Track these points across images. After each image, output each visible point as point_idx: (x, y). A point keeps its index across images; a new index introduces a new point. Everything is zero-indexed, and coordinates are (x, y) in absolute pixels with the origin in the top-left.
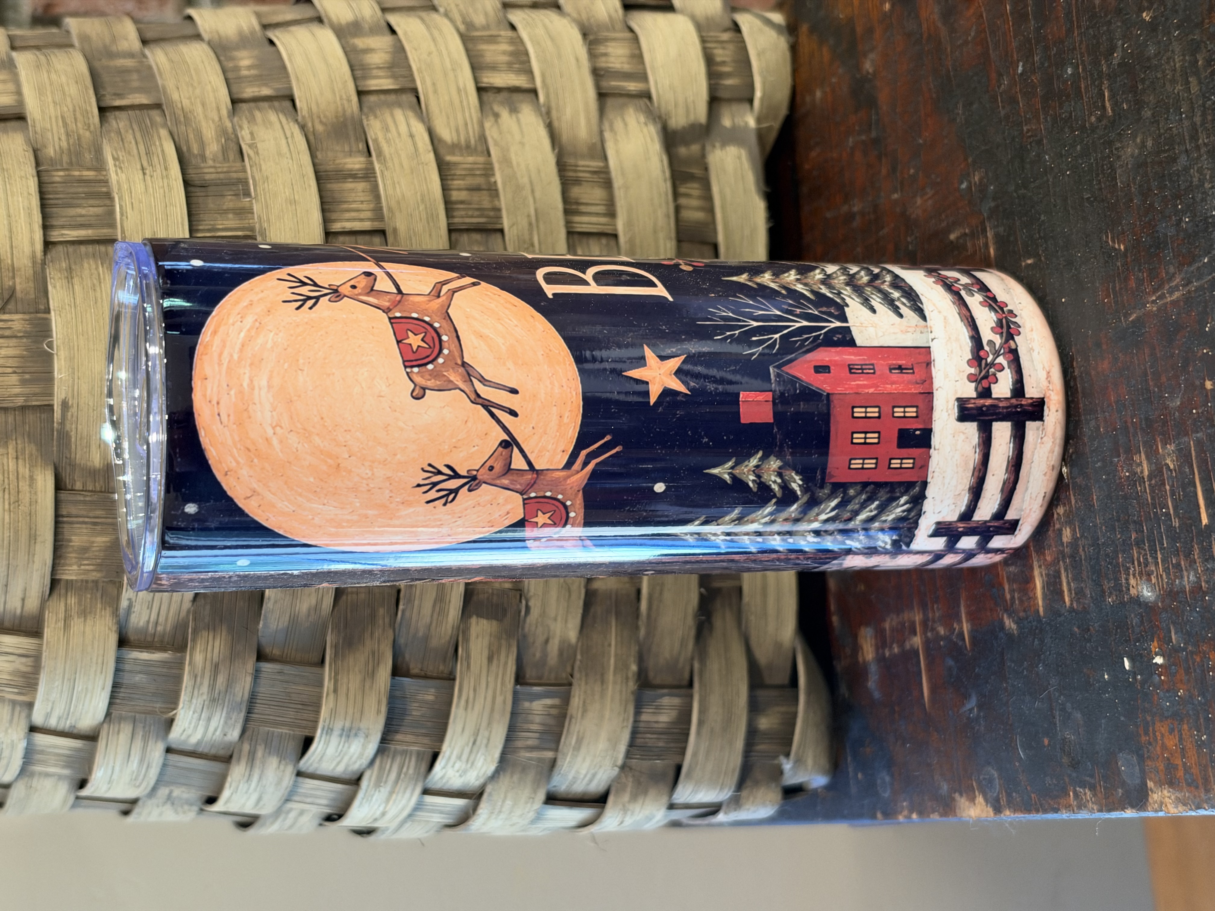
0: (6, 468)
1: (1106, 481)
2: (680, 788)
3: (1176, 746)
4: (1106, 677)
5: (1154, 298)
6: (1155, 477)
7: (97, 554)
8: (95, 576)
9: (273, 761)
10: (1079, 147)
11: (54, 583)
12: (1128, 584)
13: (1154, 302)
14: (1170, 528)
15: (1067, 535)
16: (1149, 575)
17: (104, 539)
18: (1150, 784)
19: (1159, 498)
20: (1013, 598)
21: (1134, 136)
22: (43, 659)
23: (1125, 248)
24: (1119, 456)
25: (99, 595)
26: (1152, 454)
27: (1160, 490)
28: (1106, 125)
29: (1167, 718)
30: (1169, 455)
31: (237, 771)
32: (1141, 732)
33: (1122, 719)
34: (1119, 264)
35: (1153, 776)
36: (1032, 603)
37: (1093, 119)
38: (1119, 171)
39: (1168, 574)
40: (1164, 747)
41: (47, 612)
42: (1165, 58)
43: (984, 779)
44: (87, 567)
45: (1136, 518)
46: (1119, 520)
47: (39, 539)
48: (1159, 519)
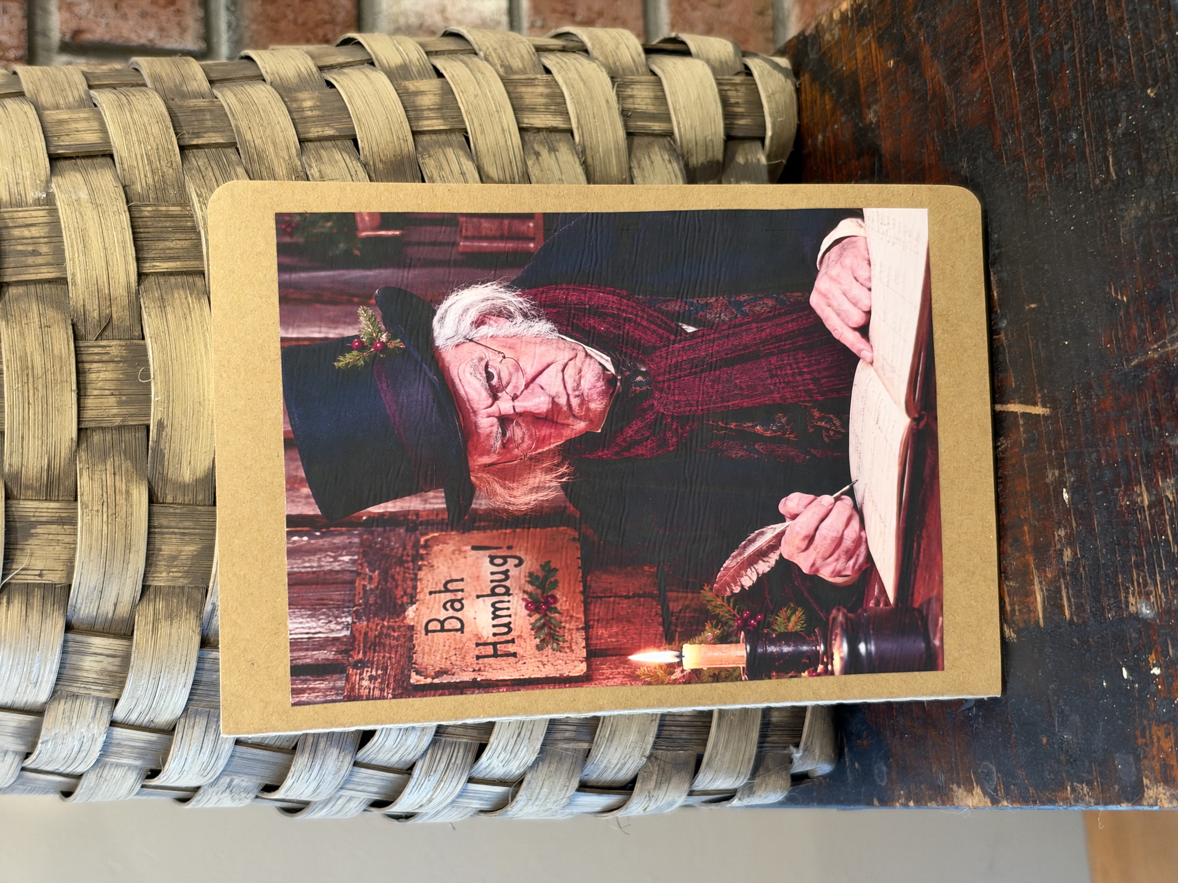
0: (105, 483)
1: (1107, 508)
2: (700, 776)
3: (1172, 748)
4: (1105, 684)
5: (1156, 346)
6: (1155, 507)
7: (184, 562)
8: (182, 582)
9: (335, 752)
10: (1083, 205)
11: (145, 588)
12: (1127, 602)
13: (1155, 350)
14: (1169, 554)
15: (1068, 554)
16: (1148, 595)
17: (192, 548)
18: (1146, 781)
19: (1159, 526)
20: (1013, 610)
21: (1138, 200)
22: (132, 660)
23: (1127, 299)
24: (1120, 487)
25: (185, 600)
26: (1152, 486)
27: (1159, 519)
28: (1110, 189)
29: (1163, 723)
30: (1168, 488)
31: (300, 762)
32: (1138, 733)
33: (1120, 722)
34: (1122, 313)
35: (1149, 774)
36: (1032, 615)
37: (1097, 181)
38: (1122, 230)
39: (1166, 595)
40: (1161, 749)
41: (137, 617)
42: (1167, 132)
43: (983, 772)
44: (176, 574)
45: (1135, 543)
46: (1119, 545)
47: (133, 549)
48: (1158, 546)
